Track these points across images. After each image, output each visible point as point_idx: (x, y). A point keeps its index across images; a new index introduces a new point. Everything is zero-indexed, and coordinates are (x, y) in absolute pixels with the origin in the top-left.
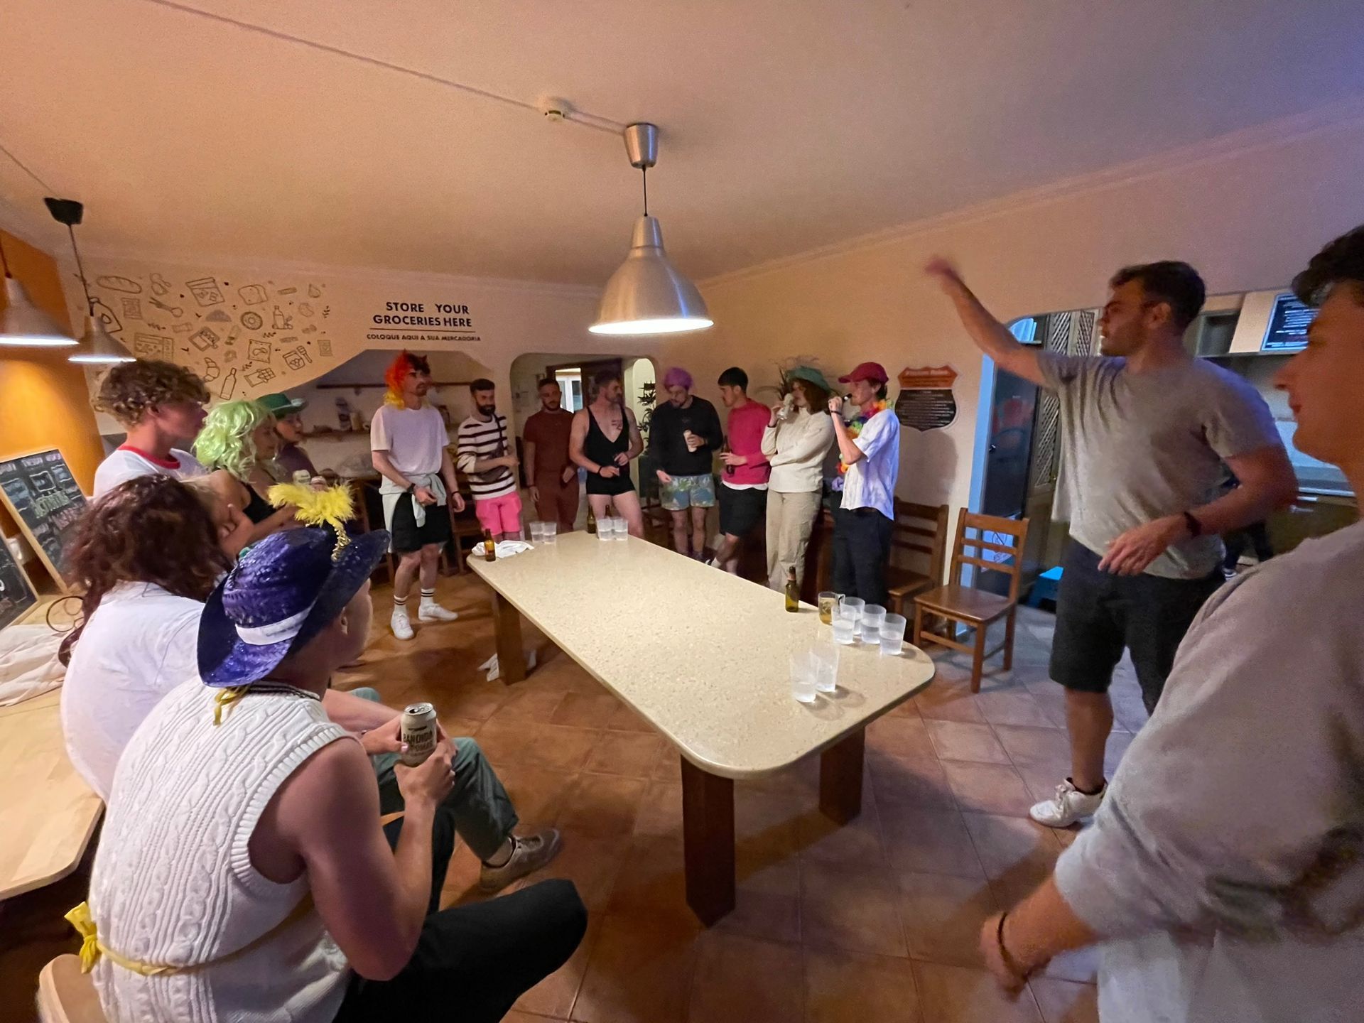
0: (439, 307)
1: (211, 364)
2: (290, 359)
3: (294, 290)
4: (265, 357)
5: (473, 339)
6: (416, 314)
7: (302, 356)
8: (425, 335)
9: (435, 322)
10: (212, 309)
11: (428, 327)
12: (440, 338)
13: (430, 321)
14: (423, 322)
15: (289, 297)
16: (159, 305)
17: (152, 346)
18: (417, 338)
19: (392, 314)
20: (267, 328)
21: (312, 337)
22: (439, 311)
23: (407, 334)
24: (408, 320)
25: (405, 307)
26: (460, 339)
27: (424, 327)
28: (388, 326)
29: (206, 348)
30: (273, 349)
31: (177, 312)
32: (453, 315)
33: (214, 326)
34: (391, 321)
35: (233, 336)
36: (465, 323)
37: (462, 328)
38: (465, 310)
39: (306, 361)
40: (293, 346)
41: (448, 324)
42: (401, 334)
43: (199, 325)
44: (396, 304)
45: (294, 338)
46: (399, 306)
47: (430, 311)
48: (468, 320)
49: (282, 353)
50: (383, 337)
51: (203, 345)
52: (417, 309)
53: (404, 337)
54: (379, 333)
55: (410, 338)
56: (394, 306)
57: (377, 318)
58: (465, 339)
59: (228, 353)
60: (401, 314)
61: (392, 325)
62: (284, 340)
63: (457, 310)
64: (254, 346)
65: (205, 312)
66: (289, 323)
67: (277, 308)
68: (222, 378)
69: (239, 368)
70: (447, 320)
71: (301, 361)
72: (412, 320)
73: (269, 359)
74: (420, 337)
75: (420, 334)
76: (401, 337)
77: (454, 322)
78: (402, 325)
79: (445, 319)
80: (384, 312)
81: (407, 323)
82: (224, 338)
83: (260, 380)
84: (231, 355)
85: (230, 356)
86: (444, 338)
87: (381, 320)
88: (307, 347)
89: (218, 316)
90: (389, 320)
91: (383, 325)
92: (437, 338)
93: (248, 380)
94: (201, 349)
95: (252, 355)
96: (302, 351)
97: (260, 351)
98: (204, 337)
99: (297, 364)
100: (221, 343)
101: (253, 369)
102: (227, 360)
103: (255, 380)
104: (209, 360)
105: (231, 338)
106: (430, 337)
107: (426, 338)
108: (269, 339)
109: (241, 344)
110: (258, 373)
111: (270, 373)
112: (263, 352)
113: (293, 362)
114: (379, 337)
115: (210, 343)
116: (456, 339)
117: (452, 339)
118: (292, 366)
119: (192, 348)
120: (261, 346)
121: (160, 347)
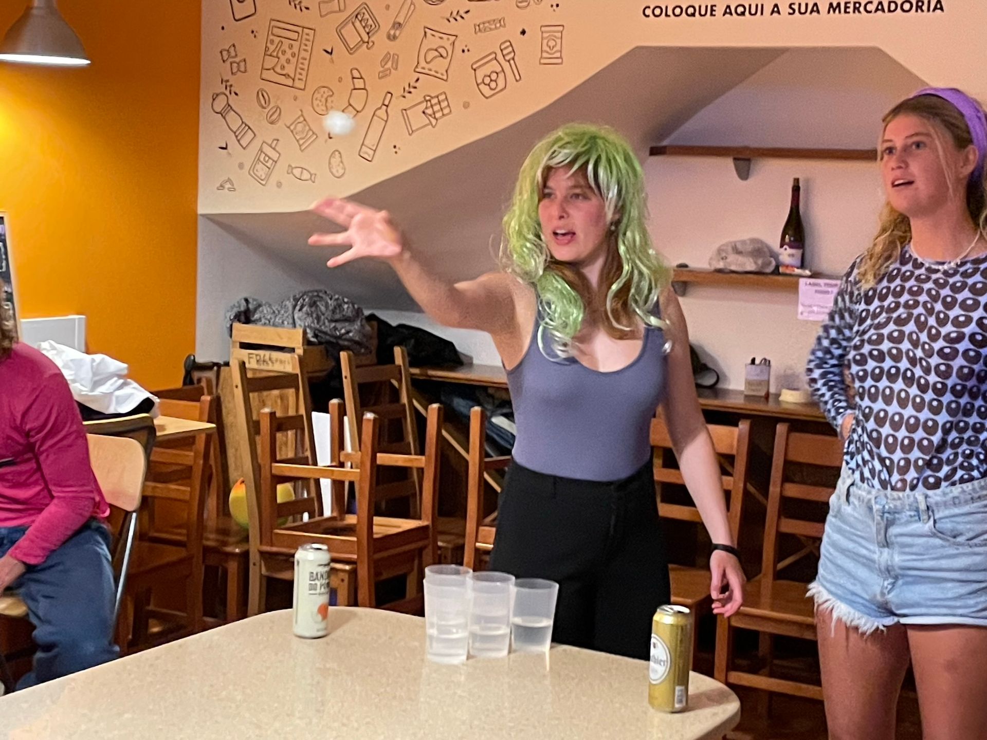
1: (359, 84)
2: (480, 74)
4: (440, 65)
5: (919, 6)
7: (506, 66)
12: (823, 6)
17: (285, 47)
18: (760, 9)
21: (533, 18)
26: (879, 7)
29: (358, 47)
30: (459, 47)
39: (510, 76)
40: (492, 41)
45: (501, 23)
49: (471, 57)
50: (679, 11)
51: (353, 41)
53: (727, 11)
55: (742, 11)
58: (894, 6)
59: (387, 57)
62: (479, 28)
64: (432, 41)
68: (369, 112)
69: (398, 92)
71: (501, 75)
73: (447, 71)
74: (768, 9)
76: (719, 11)
82: (386, 26)
83: (425, 121)
84: (389, 65)
86: (833, 8)
88: (517, 40)
92: (816, 9)
93: (407, 120)
94: (351, 51)
95: (422, 63)
96: (508, 52)
97: (437, 54)
98: (357, 24)
99: (493, 85)
100: (379, 38)
101: (417, 96)
102: (383, 75)
103: (417, 119)
104: (356, 74)
105: (398, 25)
106: (796, 7)
107: (784, 9)
108: (452, 28)
109: (410, 35)
110: (424, 104)
111: (444, 104)
112: (441, 56)
113: (487, 80)
114: (670, 12)
115: (366, 38)
116: (869, 7)
117: (856, 9)
118: (482, 87)
119: (339, 48)
120: (441, 43)
121: (296, 45)
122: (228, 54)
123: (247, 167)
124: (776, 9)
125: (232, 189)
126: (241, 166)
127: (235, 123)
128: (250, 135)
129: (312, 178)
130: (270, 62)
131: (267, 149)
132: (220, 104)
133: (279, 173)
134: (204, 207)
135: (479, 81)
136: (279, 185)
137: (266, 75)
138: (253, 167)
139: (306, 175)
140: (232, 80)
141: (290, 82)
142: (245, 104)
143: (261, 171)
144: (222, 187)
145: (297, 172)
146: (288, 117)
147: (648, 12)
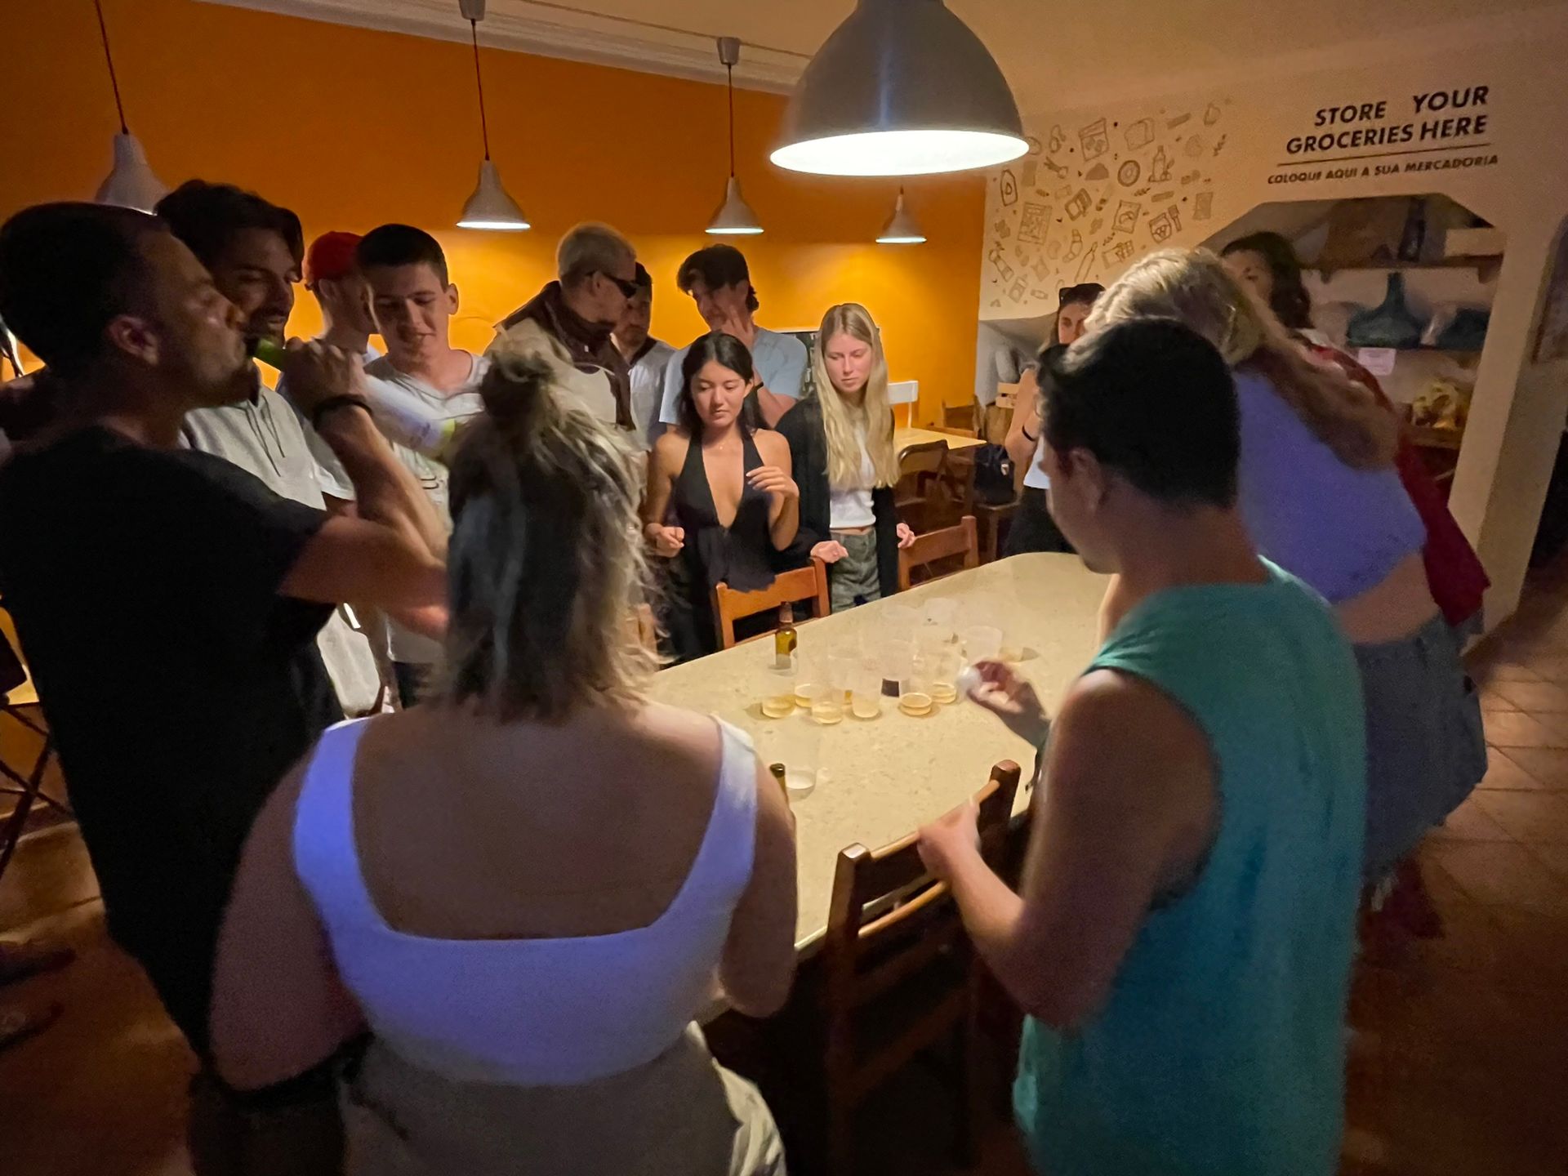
0: (1419, 101)
1: (1077, 239)
2: (1154, 228)
3: (1187, 117)
4: (1128, 224)
5: (1478, 161)
6: (1365, 125)
7: (1172, 222)
8: (1371, 164)
9: (1401, 135)
10: (1092, 164)
11: (1386, 147)
12: (1402, 167)
13: (1391, 134)
14: (1376, 139)
15: (1179, 130)
16: (1051, 165)
17: (1034, 219)
18: (1354, 172)
19: (1319, 133)
20: (1142, 183)
21: (1192, 190)
22: (1418, 110)
23: (1334, 167)
24: (1346, 140)
25: (1349, 114)
26: (1447, 165)
27: (1377, 148)
28: (1310, 155)
29: (1077, 216)
30: (1141, 212)
31: (1063, 172)
32: (1448, 113)
33: (1090, 186)
34: (1316, 146)
35: (1105, 198)
36: (1471, 128)
37: (1462, 139)
38: (1481, 94)
39: (1174, 226)
40: (1163, 206)
41: (1428, 135)
42: (1325, 168)
43: (1077, 185)
44: (1334, 111)
45: (1169, 195)
46: (1338, 114)
47: (1398, 113)
48: (1479, 118)
49: (1149, 218)
50: (1296, 177)
51: (1075, 212)
52: (1372, 114)
53: (1330, 175)
54: (1289, 170)
55: (1341, 174)
56: (1328, 115)
57: (1295, 143)
58: (1458, 163)
59: (1095, 222)
60: (1338, 128)
61: (1318, 154)
62: (1156, 198)
63: (1460, 100)
64: (1124, 210)
65: (1086, 168)
66: (1169, 170)
67: (1161, 149)
68: (1082, 256)
69: (1101, 242)
70: (1430, 126)
71: (1168, 228)
72: (1354, 138)
73: (1133, 227)
74: (1360, 171)
75: (1360, 165)
76: (1322, 175)
77: (1445, 127)
78: (1335, 151)
79: (1424, 126)
80: (1308, 129)
81: (1345, 146)
82: (1096, 202)
83: (1117, 259)
85: (1097, 225)
86: (1410, 167)
87: (1299, 147)
88: (1180, 206)
89: (1099, 172)
90: (1311, 145)
91: (1301, 156)
92: (1396, 169)
93: (1104, 258)
94: (1073, 218)
95: (1117, 224)
96: (1174, 210)
97: (1127, 217)
98: (1079, 202)
99: (1162, 234)
100: (1092, 209)
101: (1114, 243)
102: (1092, 232)
103: (1112, 258)
104: (1075, 232)
105: (1103, 201)
106: (1381, 169)
107: (1372, 172)
108: (1140, 199)
109: (1110, 208)
110: (1117, 250)
111: (1130, 248)
112: (1130, 218)
113: (1159, 232)
114: (1288, 179)
115: (1082, 209)
116: (1438, 165)
117: (1428, 167)
118: (1157, 236)
119: (1066, 217)
120: (1130, 209)
121: (1040, 218)
122: (1001, 227)
123: (1007, 292)
124: (1366, 172)
125: (999, 305)
126: (1004, 291)
127: (1002, 266)
128: (1010, 273)
129: (1046, 297)
130: (1024, 229)
131: (1021, 282)
132: (994, 255)
133: (1026, 296)
134: (982, 317)
135: (1153, 232)
136: (1026, 302)
137: (1022, 237)
138: (1011, 291)
139: (1042, 295)
140: (1002, 241)
141: (1035, 240)
142: (1008, 256)
143: (1016, 293)
144: (992, 304)
145: (1037, 294)
146: (1033, 261)
147: (1273, 180)
